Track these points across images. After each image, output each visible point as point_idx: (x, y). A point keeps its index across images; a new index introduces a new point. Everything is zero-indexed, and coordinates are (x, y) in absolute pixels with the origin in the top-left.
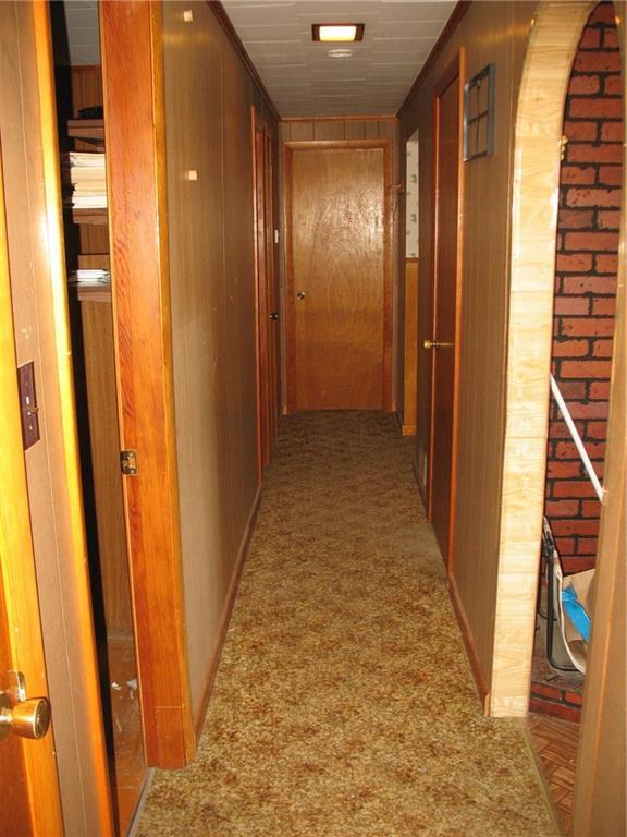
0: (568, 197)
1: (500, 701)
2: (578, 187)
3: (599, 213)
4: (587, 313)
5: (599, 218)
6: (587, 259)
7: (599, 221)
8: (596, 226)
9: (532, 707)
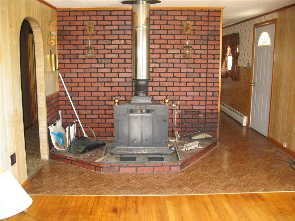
0: (71, 52)
1: (43, 156)
2: (73, 49)
3: (78, 55)
4: (77, 77)
5: (78, 56)
6: (76, 65)
7: (78, 57)
8: (77, 57)
9: (50, 158)
